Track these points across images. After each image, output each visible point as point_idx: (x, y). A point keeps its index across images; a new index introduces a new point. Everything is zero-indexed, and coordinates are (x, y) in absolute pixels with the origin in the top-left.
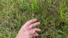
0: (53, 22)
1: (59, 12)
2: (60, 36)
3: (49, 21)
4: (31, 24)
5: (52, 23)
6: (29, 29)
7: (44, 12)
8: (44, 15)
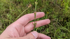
0: (55, 16)
1: (62, 5)
2: (64, 34)
3: (50, 16)
4: (30, 22)
5: (54, 18)
6: (25, 32)
7: (44, 5)
8: (44, 8)
